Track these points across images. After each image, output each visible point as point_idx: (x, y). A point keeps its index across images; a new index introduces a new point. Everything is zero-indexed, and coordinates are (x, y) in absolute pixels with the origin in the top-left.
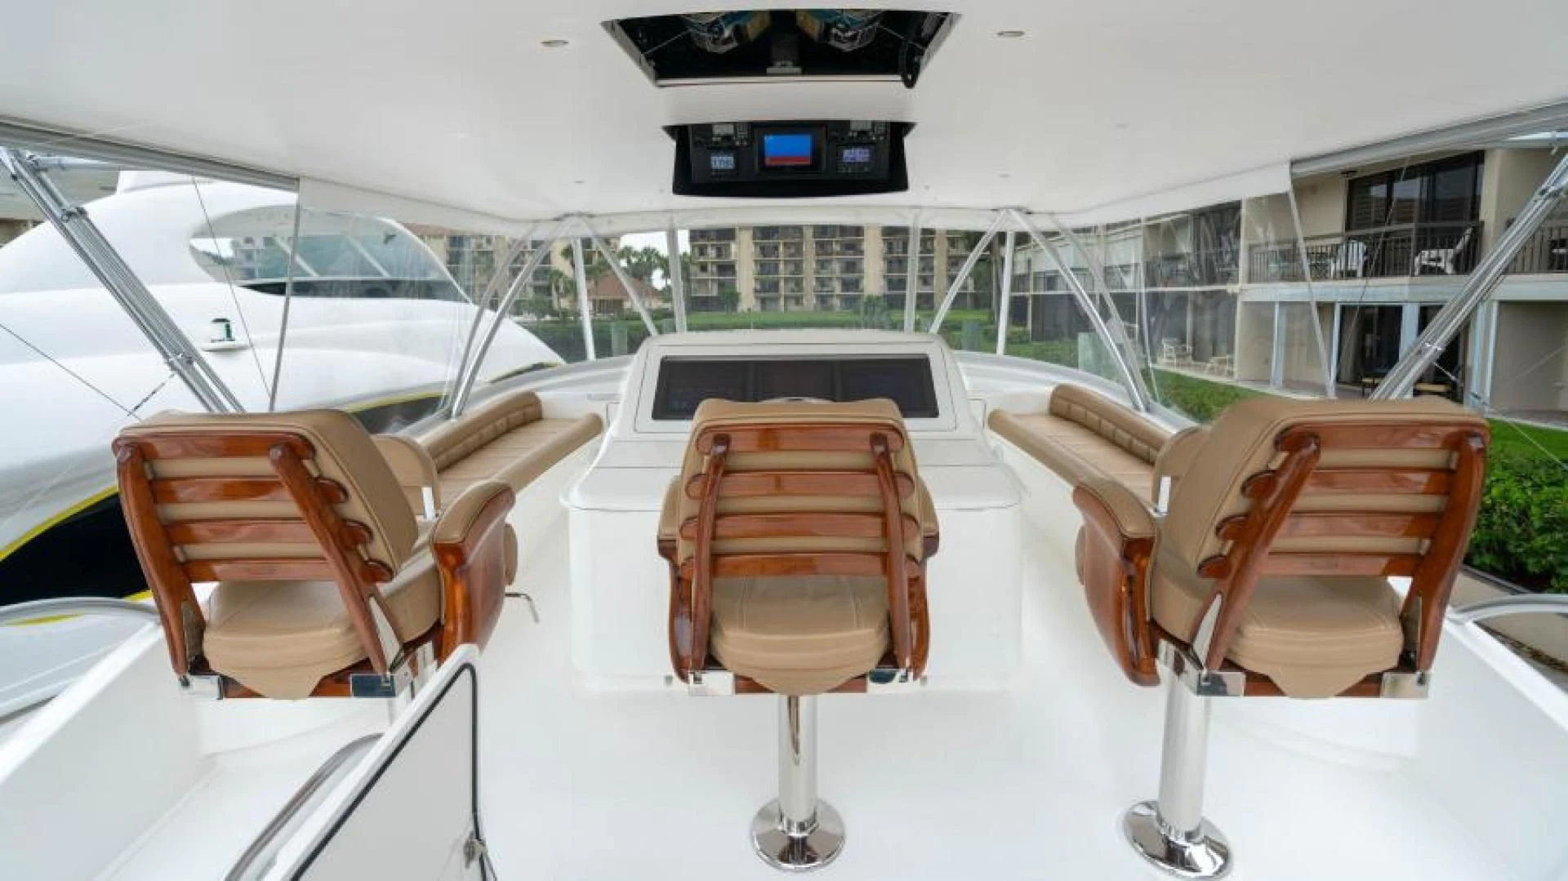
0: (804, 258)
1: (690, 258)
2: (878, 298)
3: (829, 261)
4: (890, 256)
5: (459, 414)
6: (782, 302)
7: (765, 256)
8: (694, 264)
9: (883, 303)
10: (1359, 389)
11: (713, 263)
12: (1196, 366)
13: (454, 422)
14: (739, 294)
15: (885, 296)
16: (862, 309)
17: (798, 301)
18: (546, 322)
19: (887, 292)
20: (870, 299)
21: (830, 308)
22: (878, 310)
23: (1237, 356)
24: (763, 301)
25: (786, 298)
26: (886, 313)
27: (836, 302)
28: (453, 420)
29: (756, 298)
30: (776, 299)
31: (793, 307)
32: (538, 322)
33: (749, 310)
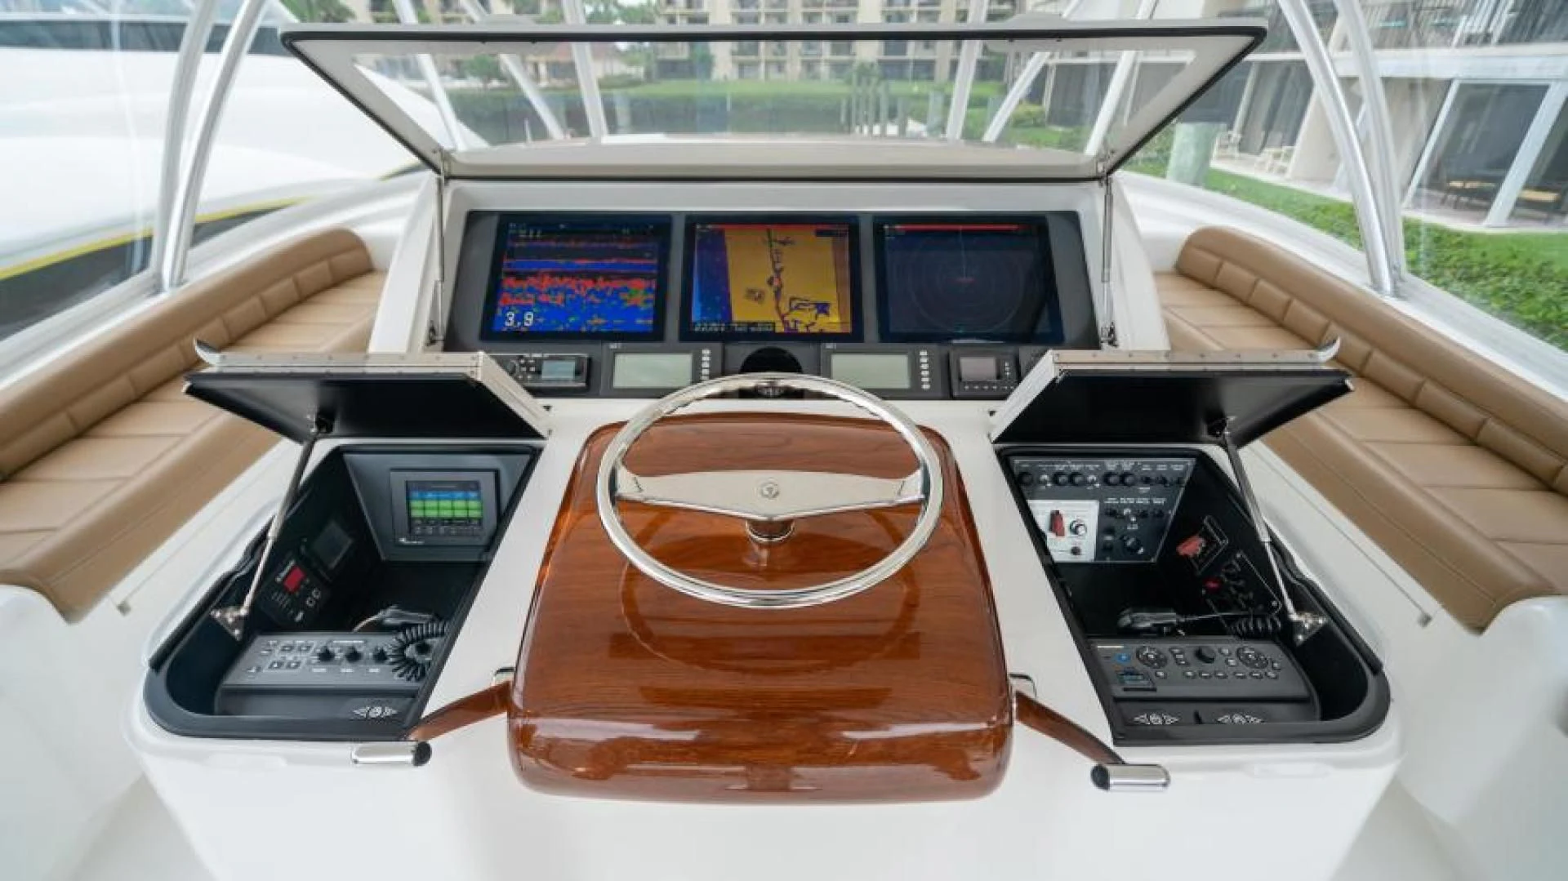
0: (788, 10)
1: (655, 8)
2: (872, 65)
3: (819, 14)
4: (887, 9)
5: (180, 282)
6: (762, 67)
7: (743, 6)
8: (659, 15)
9: (877, 69)
10: (1441, 195)
11: (682, 15)
12: (1240, 159)
13: (167, 298)
14: (713, 57)
15: (880, 62)
16: (854, 77)
17: (780, 67)
18: (494, 89)
19: (883, 57)
20: (862, 65)
21: (816, 77)
22: (874, 80)
23: (1298, 146)
24: (741, 66)
25: (768, 63)
26: (883, 84)
27: (824, 69)
28: (163, 297)
29: (733, 62)
30: (756, 64)
31: (774, 75)
32: (485, 89)
33: (725, 77)
